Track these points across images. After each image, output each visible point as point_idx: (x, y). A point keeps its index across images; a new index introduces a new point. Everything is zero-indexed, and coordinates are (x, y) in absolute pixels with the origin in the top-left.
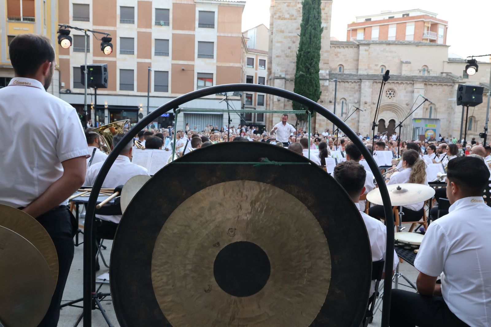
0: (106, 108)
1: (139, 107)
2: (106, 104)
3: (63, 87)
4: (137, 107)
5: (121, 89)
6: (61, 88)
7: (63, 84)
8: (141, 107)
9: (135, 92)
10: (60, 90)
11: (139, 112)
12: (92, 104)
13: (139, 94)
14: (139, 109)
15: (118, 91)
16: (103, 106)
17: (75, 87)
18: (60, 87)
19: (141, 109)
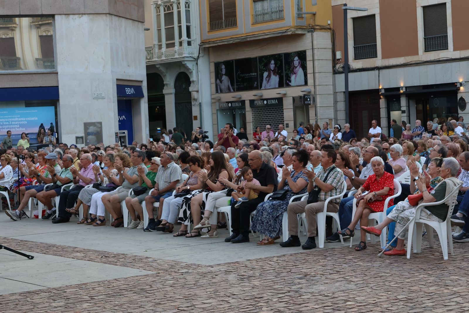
0: (402, 94)
1: (458, 85)
2: (402, 85)
3: (339, 59)
4: (453, 84)
5: (427, 49)
6: (337, 63)
7: (339, 55)
8: (461, 84)
9: (450, 53)
10: (334, 66)
11: (459, 97)
12: (380, 88)
13: (457, 54)
14: (459, 89)
15: (423, 56)
16: (398, 89)
17: (357, 57)
18: (335, 61)
19: (462, 88)
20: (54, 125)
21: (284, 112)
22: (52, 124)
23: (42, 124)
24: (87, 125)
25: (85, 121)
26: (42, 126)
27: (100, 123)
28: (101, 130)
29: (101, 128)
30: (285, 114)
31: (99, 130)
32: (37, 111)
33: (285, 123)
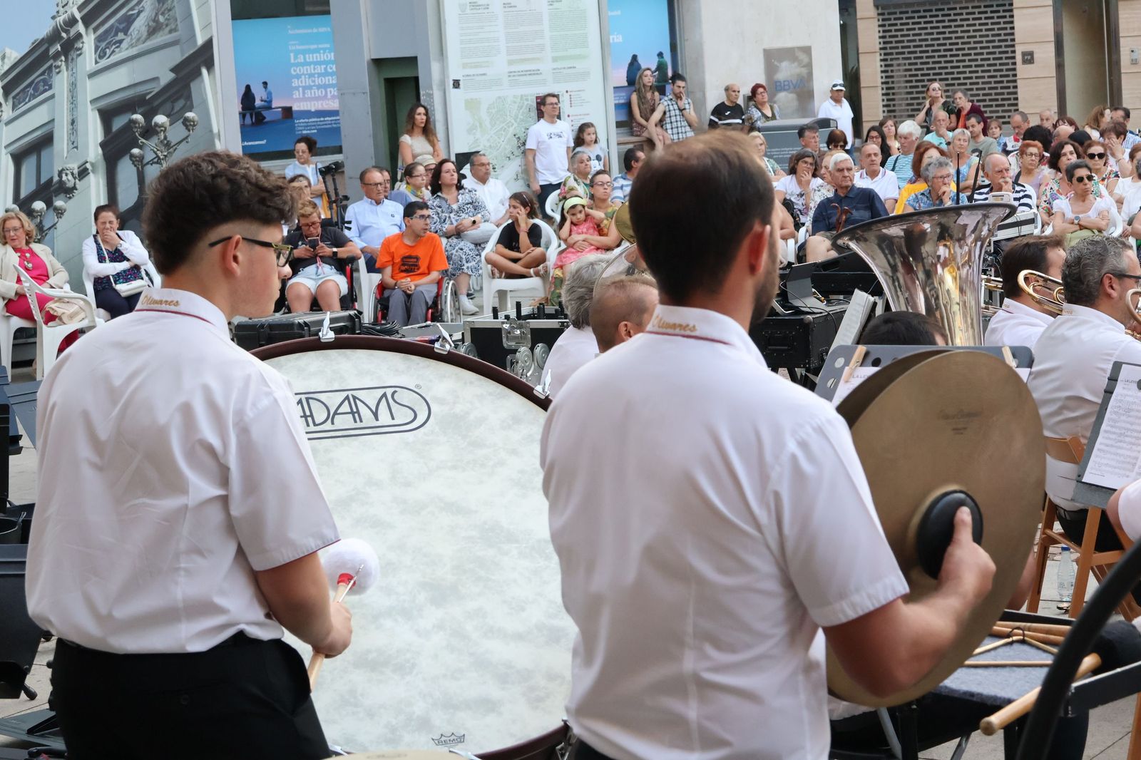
20: (668, 58)
21: (1016, 19)
22: (660, 55)
23: (635, 58)
24: (772, 58)
25: (767, 47)
26: (634, 64)
27: (807, 50)
28: (810, 74)
29: (809, 66)
30: (1016, 24)
31: (804, 71)
32: (619, 13)
33: (1019, 50)
